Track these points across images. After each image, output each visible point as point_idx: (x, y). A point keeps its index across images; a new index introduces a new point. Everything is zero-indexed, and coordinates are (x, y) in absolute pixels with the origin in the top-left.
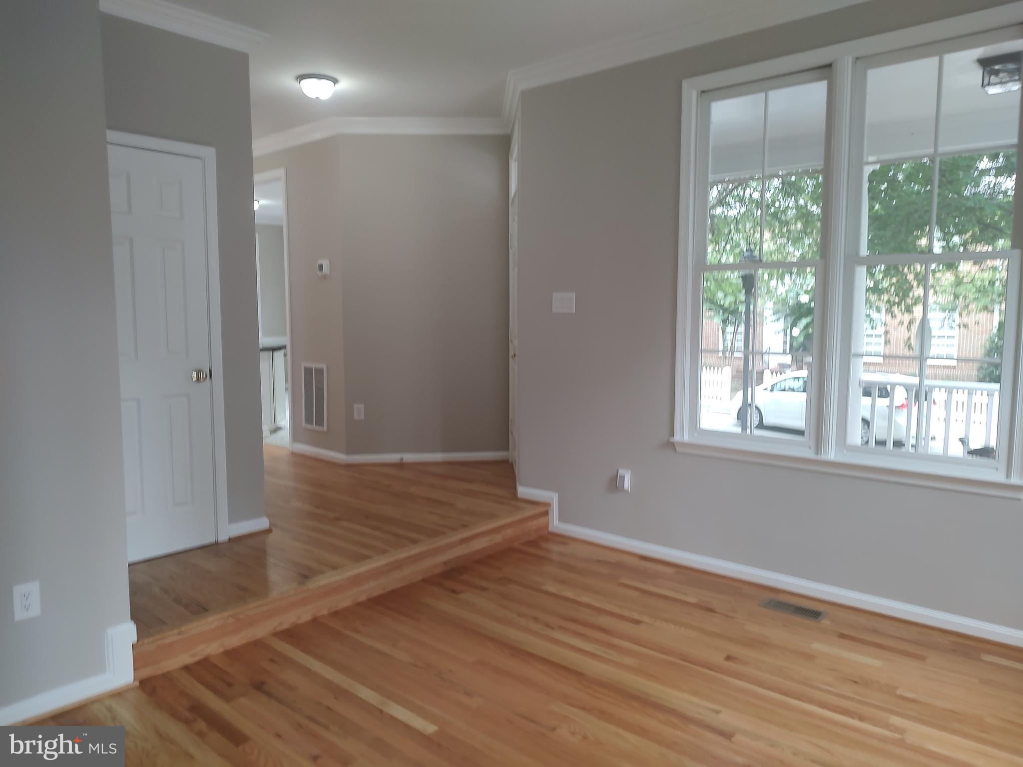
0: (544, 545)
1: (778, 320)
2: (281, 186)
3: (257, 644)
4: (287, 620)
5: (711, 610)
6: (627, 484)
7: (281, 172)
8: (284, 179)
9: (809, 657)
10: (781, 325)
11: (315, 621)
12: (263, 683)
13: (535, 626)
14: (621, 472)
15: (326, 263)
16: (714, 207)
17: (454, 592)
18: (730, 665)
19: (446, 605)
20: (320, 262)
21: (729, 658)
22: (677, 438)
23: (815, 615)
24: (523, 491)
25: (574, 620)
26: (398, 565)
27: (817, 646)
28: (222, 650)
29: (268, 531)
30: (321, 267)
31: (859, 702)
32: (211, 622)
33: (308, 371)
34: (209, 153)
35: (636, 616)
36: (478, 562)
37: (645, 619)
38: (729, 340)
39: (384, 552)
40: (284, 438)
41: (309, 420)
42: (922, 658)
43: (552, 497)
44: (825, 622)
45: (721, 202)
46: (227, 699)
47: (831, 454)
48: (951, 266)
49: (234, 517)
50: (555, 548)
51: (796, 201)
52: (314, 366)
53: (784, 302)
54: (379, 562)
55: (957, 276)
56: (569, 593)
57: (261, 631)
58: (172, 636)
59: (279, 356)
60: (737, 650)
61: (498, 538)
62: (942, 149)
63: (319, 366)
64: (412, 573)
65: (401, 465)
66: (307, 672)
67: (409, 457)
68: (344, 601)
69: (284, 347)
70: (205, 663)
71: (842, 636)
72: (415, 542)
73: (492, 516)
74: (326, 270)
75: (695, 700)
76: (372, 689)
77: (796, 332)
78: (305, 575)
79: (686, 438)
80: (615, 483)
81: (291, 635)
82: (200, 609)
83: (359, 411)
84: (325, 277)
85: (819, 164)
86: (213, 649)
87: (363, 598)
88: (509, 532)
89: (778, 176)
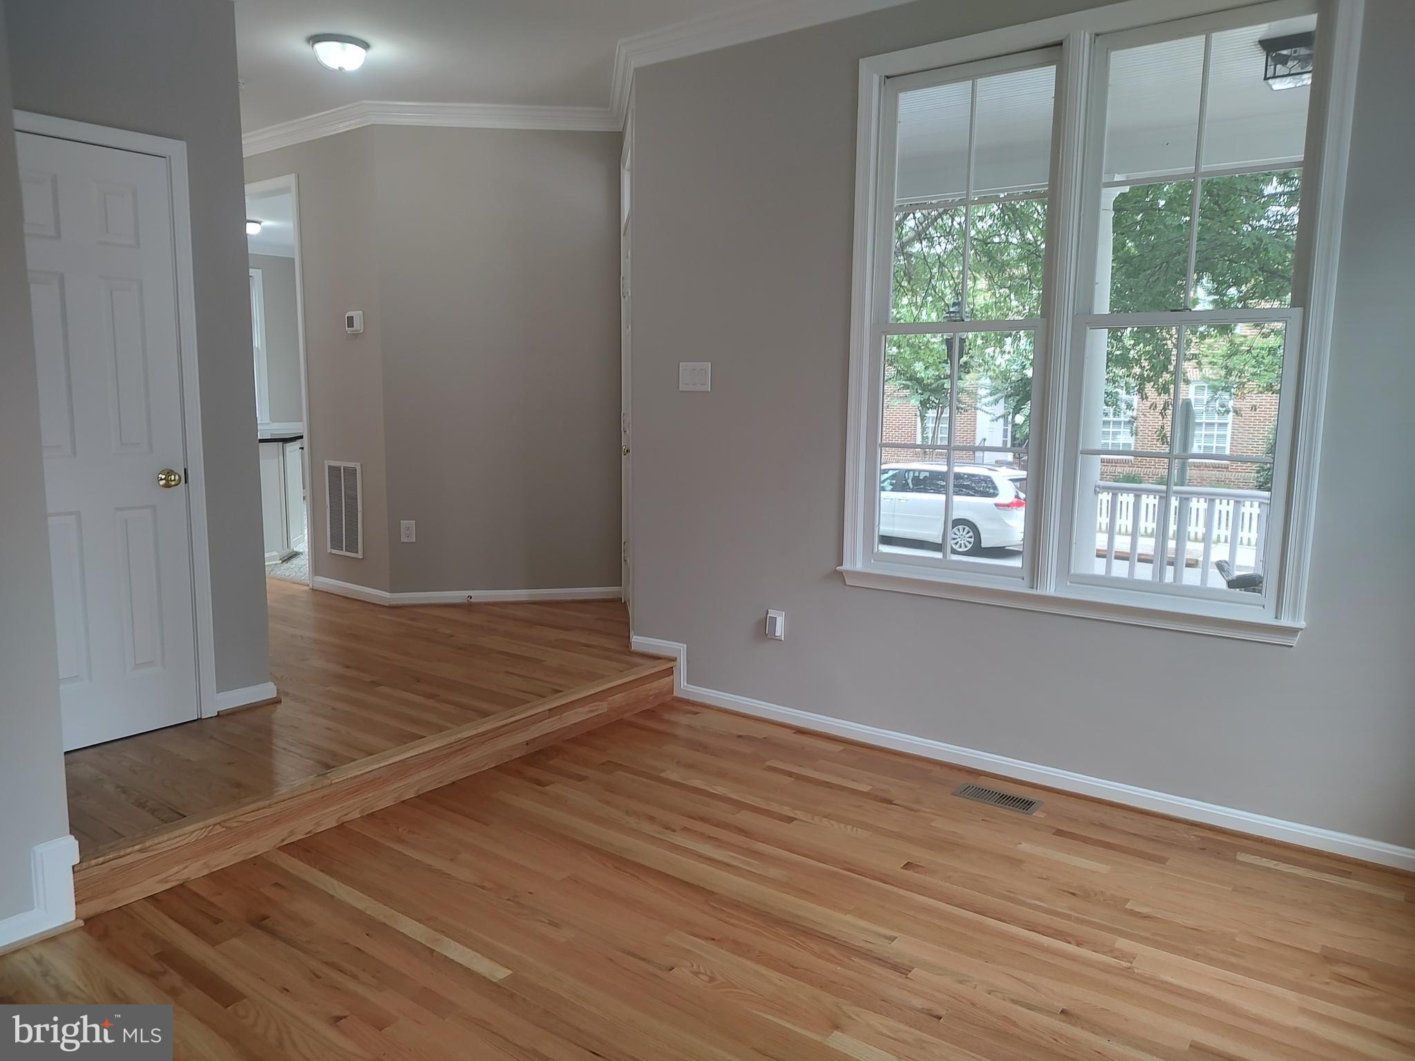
0: (666, 716)
1: (996, 401)
2: (290, 201)
3: (257, 862)
4: (302, 828)
5: (890, 802)
6: (780, 631)
7: (290, 180)
8: (294, 190)
9: (1015, 862)
10: (1000, 409)
11: (341, 827)
12: (265, 918)
13: (648, 828)
14: (772, 613)
15: (357, 315)
16: (910, 242)
17: (540, 783)
18: (909, 873)
19: (527, 802)
20: (349, 314)
21: (908, 866)
22: (847, 566)
23: (1026, 805)
24: (639, 641)
25: (703, 819)
26: (462, 747)
27: (1025, 847)
28: (206, 872)
29: (276, 702)
30: (350, 319)
31: (1078, 921)
32: (190, 832)
33: (334, 471)
34: (177, 149)
35: (787, 811)
36: (574, 741)
37: (799, 814)
38: (930, 429)
39: (441, 729)
40: (301, 567)
41: (336, 544)
42: (1162, 860)
43: (679, 650)
44: (1038, 814)
45: (920, 236)
46: (213, 942)
47: (1050, 588)
48: (1225, 329)
49: (224, 684)
50: (683, 719)
51: (1023, 235)
52: (342, 464)
53: (1005, 376)
54: (434, 743)
55: (1232, 343)
56: (698, 783)
57: (261, 845)
58: (132, 855)
59: (293, 448)
60: (919, 854)
61: (603, 707)
62: (1204, 167)
63: (351, 465)
64: (482, 758)
65: (469, 607)
66: (329, 900)
67: (480, 595)
68: (384, 799)
69: (301, 437)
70: (181, 890)
71: (1059, 833)
72: (484, 714)
73: (593, 677)
74: (358, 325)
75: (863, 923)
76: (420, 921)
77: (1019, 419)
78: (327, 766)
79: (859, 566)
80: (763, 629)
81: (306, 848)
82: (174, 815)
83: (408, 529)
84: (356, 335)
85: (1042, 185)
86: (193, 871)
87: (410, 795)
88: (618, 698)
89: (996, 200)
